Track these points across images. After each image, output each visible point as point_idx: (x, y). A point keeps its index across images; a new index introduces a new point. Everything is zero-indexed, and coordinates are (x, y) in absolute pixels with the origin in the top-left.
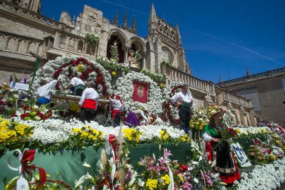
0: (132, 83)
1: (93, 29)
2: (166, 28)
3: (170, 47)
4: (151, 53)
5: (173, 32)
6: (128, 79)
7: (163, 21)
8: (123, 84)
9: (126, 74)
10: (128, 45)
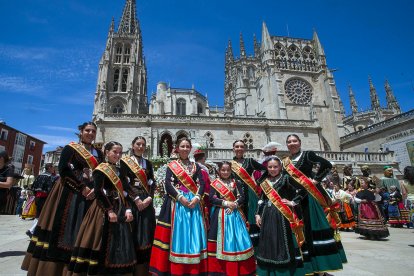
2: (293, 48)
3: (304, 74)
5: (307, 49)
7: (285, 40)
10: (174, 139)
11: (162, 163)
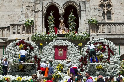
0: (53, 48)
1: (30, 14)
4: (82, 12)
6: (50, 46)
8: (47, 51)
9: (48, 43)
10: (61, 11)
11: (48, 41)
